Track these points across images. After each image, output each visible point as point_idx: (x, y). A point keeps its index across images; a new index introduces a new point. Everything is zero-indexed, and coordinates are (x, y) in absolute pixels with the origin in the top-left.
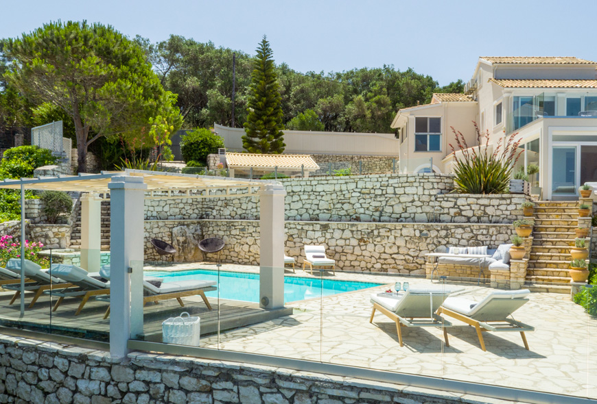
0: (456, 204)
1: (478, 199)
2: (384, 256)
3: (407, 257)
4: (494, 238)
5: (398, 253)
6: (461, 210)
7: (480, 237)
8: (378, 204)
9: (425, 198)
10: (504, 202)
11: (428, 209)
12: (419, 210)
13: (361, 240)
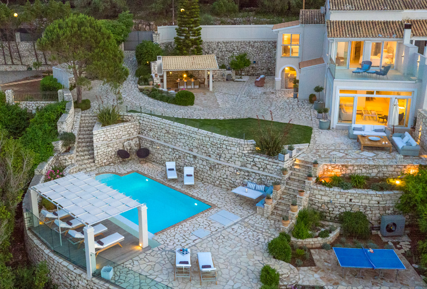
0: (253, 160)
1: (264, 160)
2: (220, 178)
3: (231, 181)
4: (269, 181)
5: (226, 178)
6: (256, 164)
7: (263, 180)
8: (219, 152)
9: (240, 154)
10: (275, 164)
11: (241, 160)
12: (237, 159)
13: (210, 168)
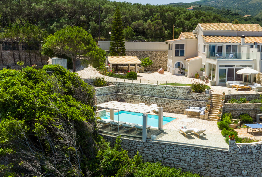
0: (192, 95)
1: (198, 95)
2: (173, 108)
5: (177, 107)
6: (193, 97)
7: (198, 105)
8: (171, 94)
9: (184, 93)
10: (204, 96)
11: (185, 96)
12: (182, 96)
13: (167, 103)
